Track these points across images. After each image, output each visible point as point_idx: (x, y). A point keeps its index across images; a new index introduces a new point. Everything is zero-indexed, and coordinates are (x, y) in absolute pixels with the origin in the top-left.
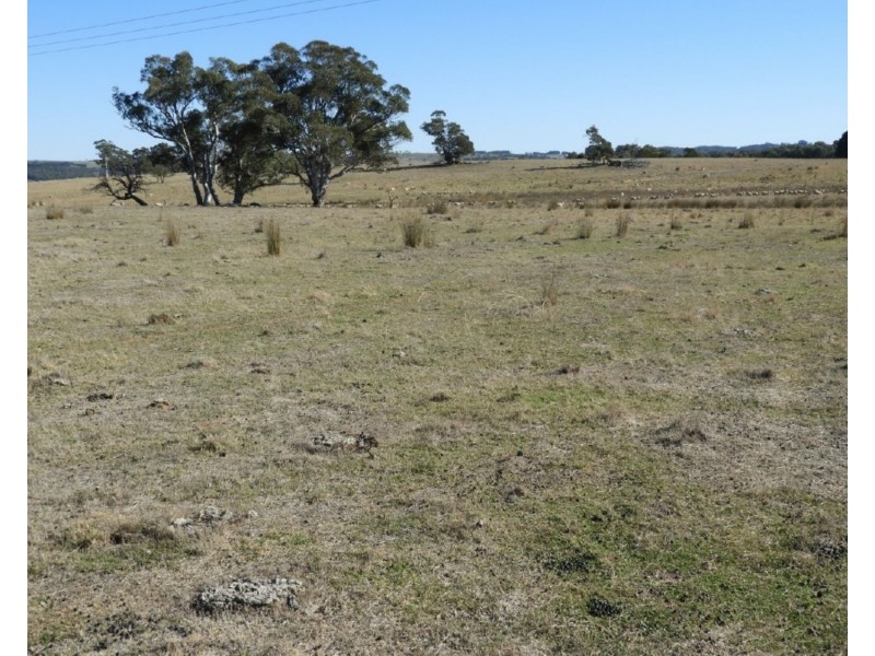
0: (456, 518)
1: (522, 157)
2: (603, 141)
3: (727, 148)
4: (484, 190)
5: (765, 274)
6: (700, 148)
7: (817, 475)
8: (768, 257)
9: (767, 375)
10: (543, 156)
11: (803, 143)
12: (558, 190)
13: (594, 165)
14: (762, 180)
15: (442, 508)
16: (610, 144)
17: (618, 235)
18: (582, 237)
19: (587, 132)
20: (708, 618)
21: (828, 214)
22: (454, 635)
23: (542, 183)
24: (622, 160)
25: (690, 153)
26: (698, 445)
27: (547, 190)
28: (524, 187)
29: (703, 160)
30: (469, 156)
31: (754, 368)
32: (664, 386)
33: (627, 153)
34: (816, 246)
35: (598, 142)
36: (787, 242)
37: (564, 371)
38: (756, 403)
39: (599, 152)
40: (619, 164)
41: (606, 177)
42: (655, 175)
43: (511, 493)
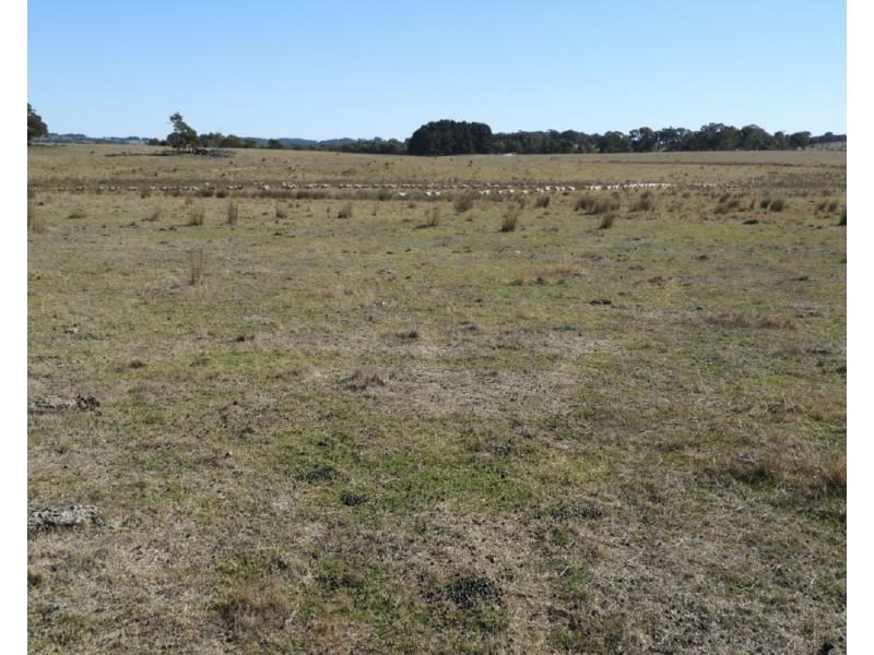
0: (204, 453)
1: (99, 141)
2: (188, 128)
3: (308, 141)
4: (61, 175)
5: (379, 257)
6: (282, 140)
7: (476, 403)
8: (375, 243)
9: (414, 336)
10: (122, 141)
11: (377, 139)
12: (142, 177)
13: (180, 153)
14: (344, 173)
15: (188, 447)
16: (195, 132)
17: (230, 222)
18: (195, 224)
19: (172, 118)
20: (432, 497)
21: (412, 207)
22: (248, 528)
23: (124, 169)
24: (208, 149)
25: (274, 144)
26: (380, 389)
27: (131, 177)
28: (107, 174)
29: (288, 152)
30: (42, 138)
31: (402, 331)
32: (331, 348)
33: (213, 142)
34: (413, 234)
35: (182, 129)
36: (386, 230)
37: (241, 339)
38: (413, 357)
39: (184, 140)
40: (205, 153)
41: (190, 166)
42: (241, 166)
43: (243, 431)
